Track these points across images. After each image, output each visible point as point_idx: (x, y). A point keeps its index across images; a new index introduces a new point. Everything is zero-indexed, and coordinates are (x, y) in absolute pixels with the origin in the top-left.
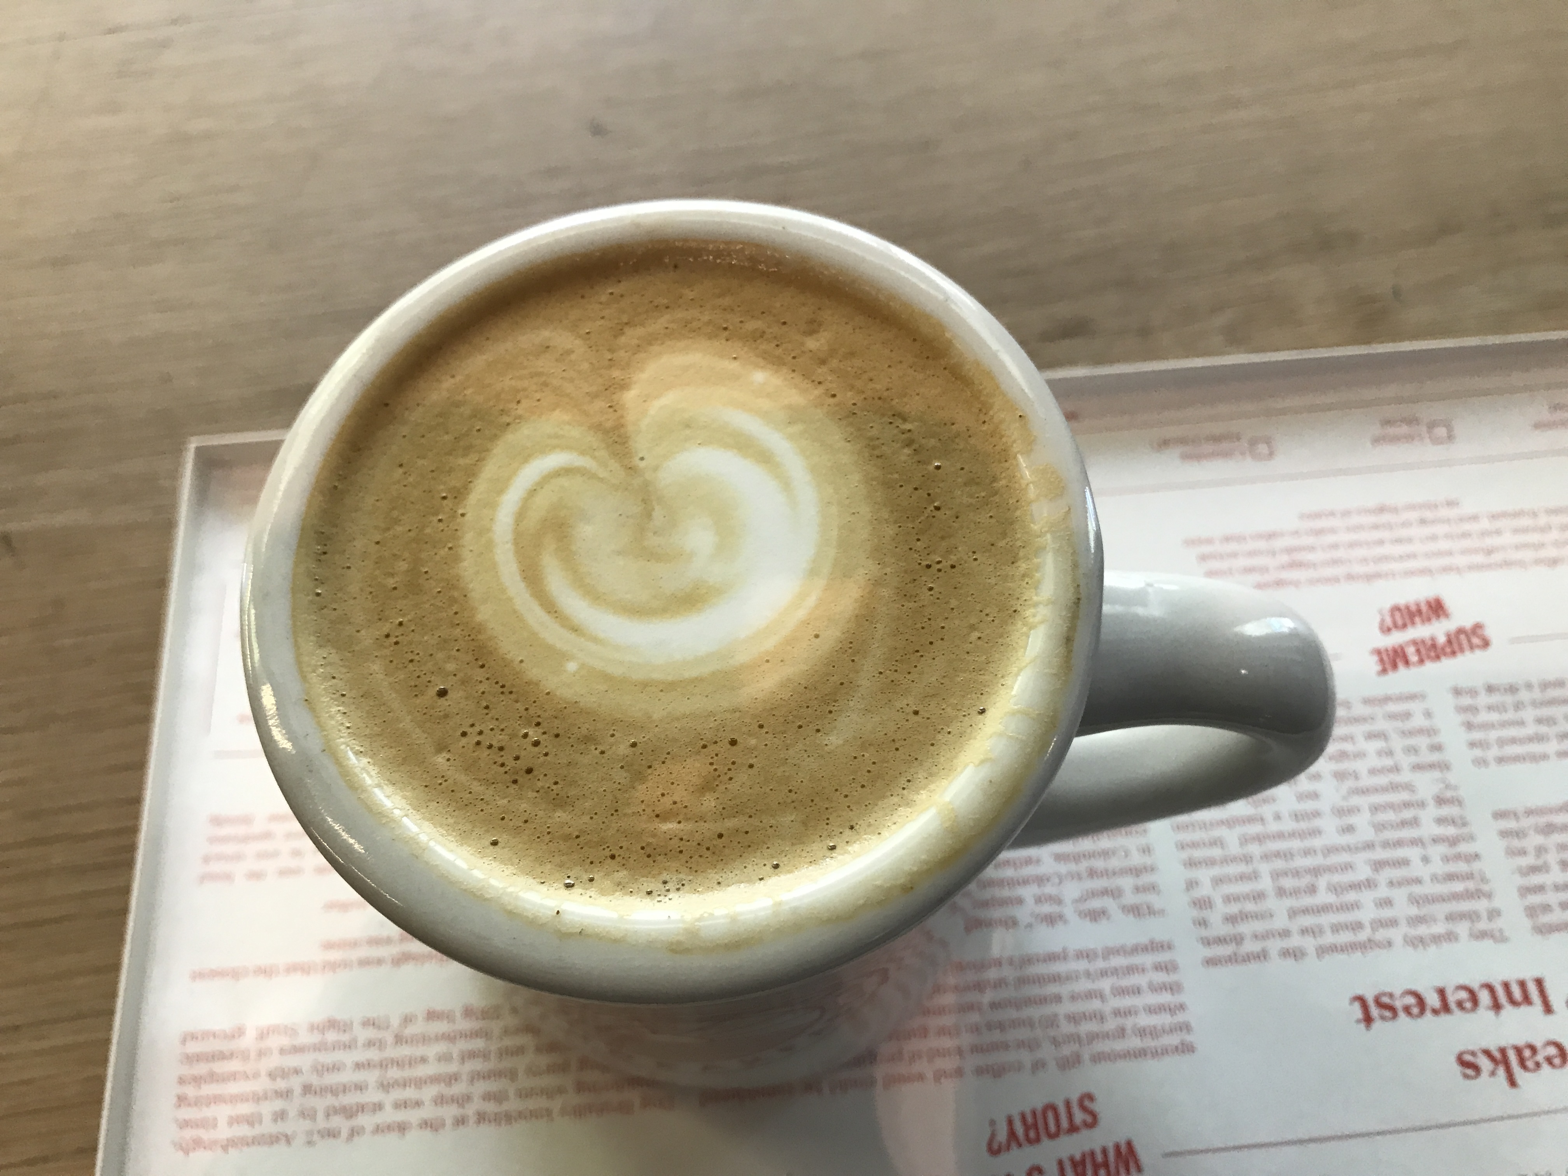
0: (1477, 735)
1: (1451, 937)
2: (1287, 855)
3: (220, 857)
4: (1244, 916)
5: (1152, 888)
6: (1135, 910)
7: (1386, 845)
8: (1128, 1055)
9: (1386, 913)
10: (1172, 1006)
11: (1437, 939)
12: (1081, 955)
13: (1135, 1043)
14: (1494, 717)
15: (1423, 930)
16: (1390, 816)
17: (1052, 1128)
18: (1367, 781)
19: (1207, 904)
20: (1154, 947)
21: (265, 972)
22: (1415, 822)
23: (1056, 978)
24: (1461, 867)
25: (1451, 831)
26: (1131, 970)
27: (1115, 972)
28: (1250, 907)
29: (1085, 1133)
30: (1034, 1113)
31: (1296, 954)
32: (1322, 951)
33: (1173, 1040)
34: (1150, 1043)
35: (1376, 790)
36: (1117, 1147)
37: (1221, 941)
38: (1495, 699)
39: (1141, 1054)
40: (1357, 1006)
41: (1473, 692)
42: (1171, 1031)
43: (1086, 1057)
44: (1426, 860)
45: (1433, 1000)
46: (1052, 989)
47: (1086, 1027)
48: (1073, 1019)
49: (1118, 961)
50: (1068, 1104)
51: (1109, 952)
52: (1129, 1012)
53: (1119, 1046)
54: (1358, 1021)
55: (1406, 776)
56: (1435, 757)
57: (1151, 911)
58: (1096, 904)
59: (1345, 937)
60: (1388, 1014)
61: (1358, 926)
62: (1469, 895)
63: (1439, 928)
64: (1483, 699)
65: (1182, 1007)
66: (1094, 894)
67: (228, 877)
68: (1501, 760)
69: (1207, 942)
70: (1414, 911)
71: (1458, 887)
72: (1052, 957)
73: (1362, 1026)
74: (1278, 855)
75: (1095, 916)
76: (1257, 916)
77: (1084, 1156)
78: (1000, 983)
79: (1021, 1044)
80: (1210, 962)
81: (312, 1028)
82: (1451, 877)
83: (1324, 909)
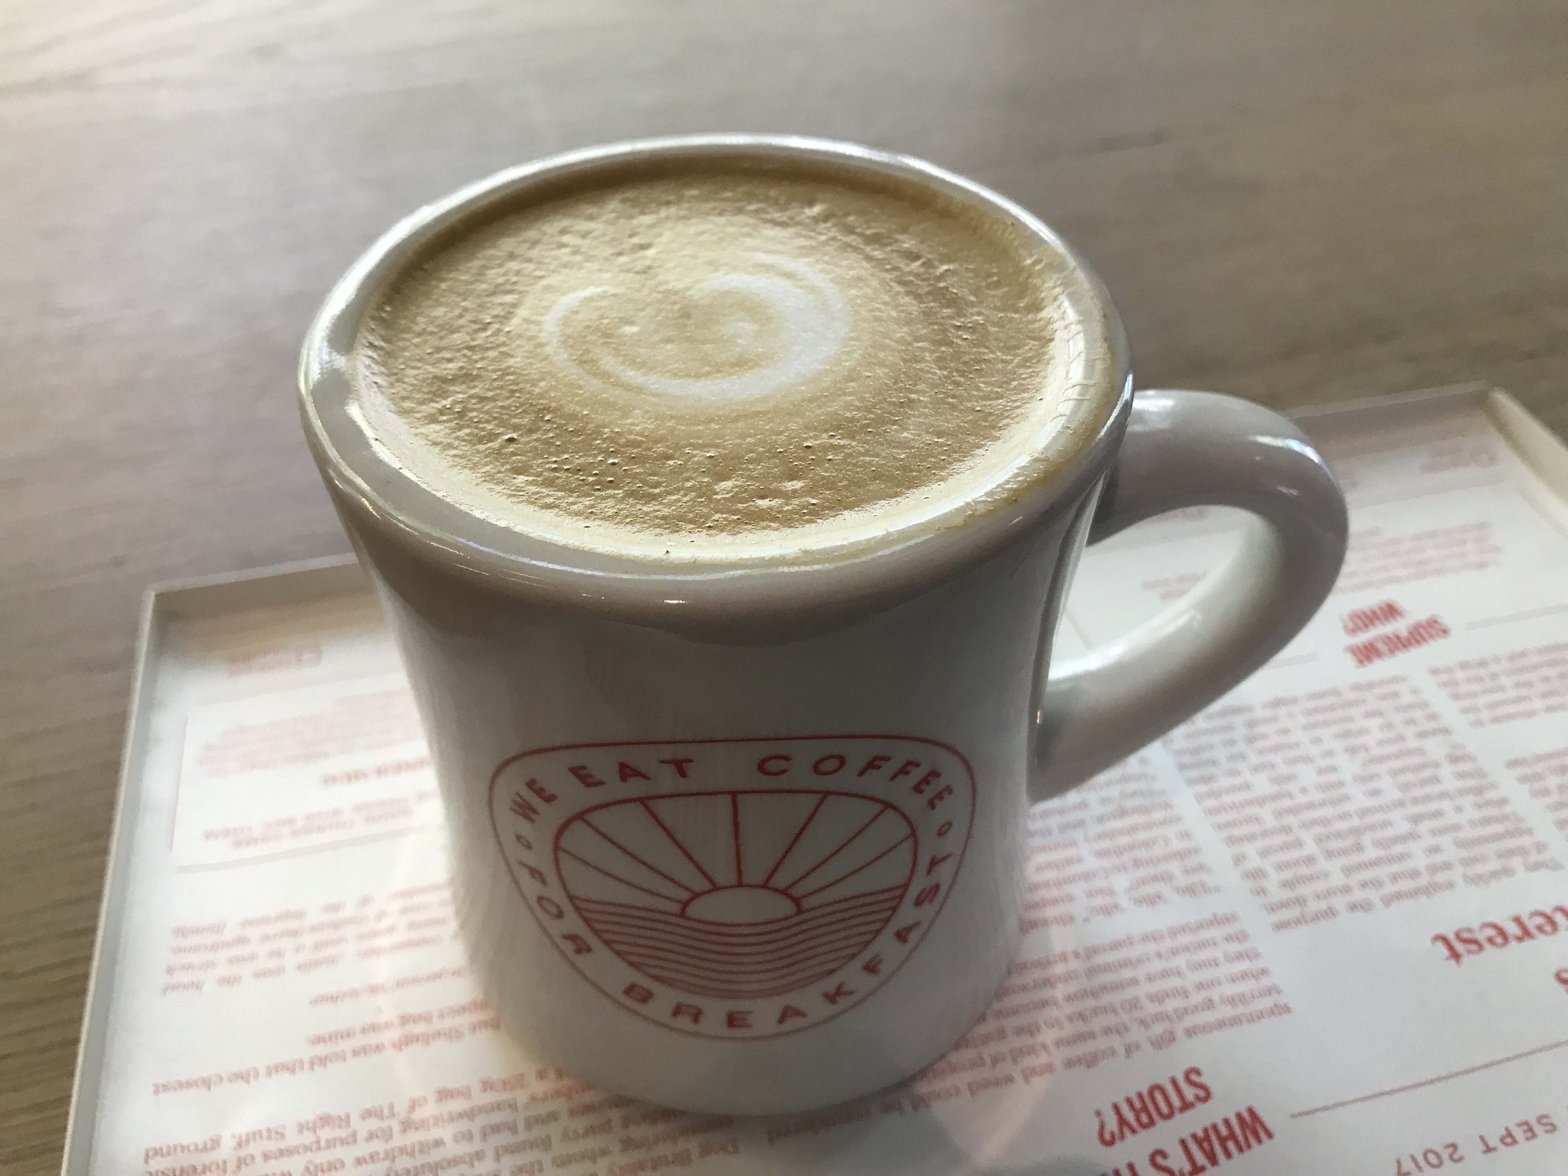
0: (1466, 703)
1: (1507, 872)
2: (1325, 822)
3: (186, 967)
4: (1300, 880)
5: (1201, 868)
6: (1191, 890)
7: (1416, 801)
8: (1221, 1024)
9: (1438, 859)
10: (1254, 972)
11: (1495, 875)
12: (1146, 938)
13: (1227, 1012)
14: (1475, 687)
15: (1479, 869)
16: (1409, 777)
17: (1165, 1109)
18: (1377, 752)
19: (1260, 874)
20: (1216, 921)
21: (243, 1077)
22: (1435, 780)
23: (1126, 964)
24: (1494, 812)
25: (1471, 783)
26: (1202, 945)
27: (1186, 949)
28: (1304, 871)
29: (1200, 1107)
30: (1140, 1096)
31: (1365, 906)
32: (1388, 901)
33: (1266, 1003)
34: (1241, 1009)
35: (1388, 758)
36: (1239, 1116)
37: (1284, 905)
38: (1470, 673)
39: (1236, 1021)
40: (1440, 945)
41: (1449, 670)
42: (1261, 995)
43: (1179, 1033)
44: (1459, 809)
45: (1513, 929)
46: (1127, 974)
47: (1171, 1005)
48: (1158, 998)
49: (1184, 939)
50: (1174, 1082)
51: (1174, 932)
52: (1212, 984)
53: (1209, 1017)
54: (1447, 959)
55: (1413, 743)
56: (1434, 725)
57: (1206, 889)
58: (1150, 889)
59: (1406, 885)
60: (1474, 947)
61: (1414, 874)
62: (1510, 834)
63: (1494, 865)
64: (1460, 675)
65: (1264, 972)
66: (1143, 882)
67: (197, 986)
68: (1496, 720)
69: (1272, 909)
70: (1464, 853)
71: (1499, 828)
72: (1116, 945)
73: (1453, 962)
74: (1314, 822)
75: (1152, 901)
76: (1311, 878)
77: (1206, 1131)
78: (1068, 977)
79: (1107, 1031)
80: (1280, 926)
81: (302, 1128)
82: (1487, 821)
83: (1376, 863)
